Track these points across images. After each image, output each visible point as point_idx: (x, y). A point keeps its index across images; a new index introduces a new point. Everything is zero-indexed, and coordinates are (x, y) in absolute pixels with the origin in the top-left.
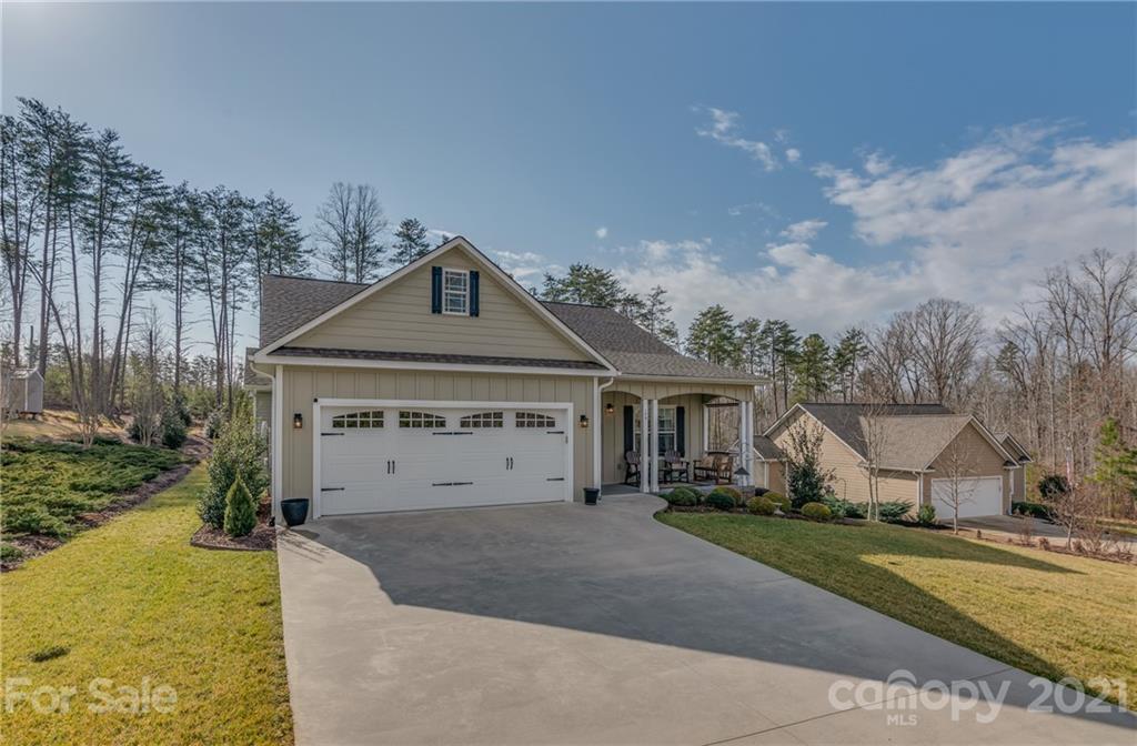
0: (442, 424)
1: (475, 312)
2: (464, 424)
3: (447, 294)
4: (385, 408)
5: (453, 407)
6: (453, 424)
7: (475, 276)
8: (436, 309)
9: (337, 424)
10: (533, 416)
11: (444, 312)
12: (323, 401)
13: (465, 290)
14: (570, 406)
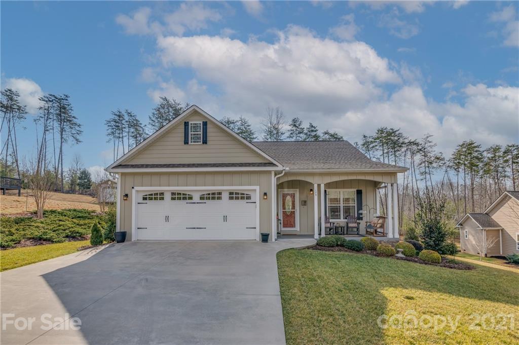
0: (191, 198)
1: (205, 142)
2: (202, 198)
3: (191, 134)
4: (165, 191)
5: (196, 189)
6: (196, 198)
7: (205, 124)
8: (186, 142)
9: (145, 199)
10: (238, 194)
11: (190, 143)
12: (136, 188)
13: (200, 131)
14: (257, 188)
